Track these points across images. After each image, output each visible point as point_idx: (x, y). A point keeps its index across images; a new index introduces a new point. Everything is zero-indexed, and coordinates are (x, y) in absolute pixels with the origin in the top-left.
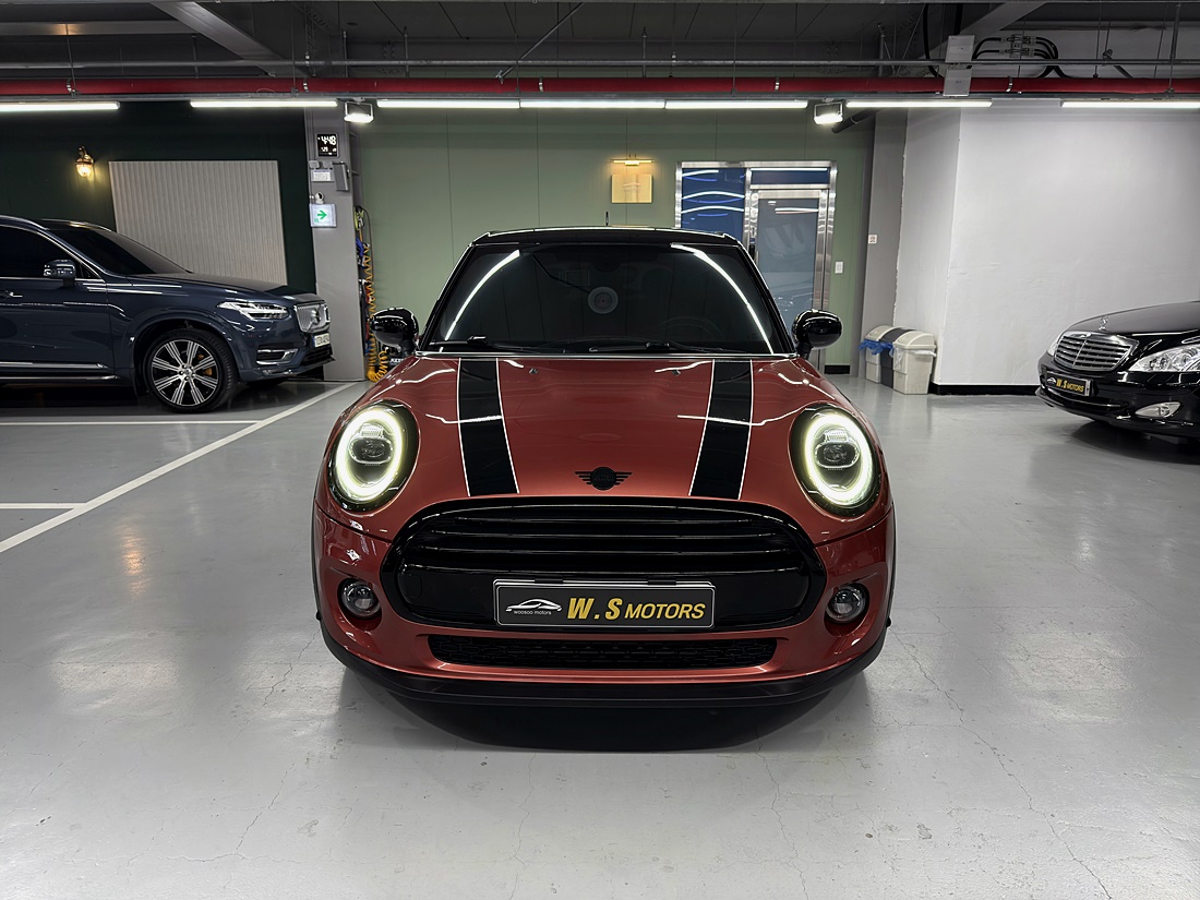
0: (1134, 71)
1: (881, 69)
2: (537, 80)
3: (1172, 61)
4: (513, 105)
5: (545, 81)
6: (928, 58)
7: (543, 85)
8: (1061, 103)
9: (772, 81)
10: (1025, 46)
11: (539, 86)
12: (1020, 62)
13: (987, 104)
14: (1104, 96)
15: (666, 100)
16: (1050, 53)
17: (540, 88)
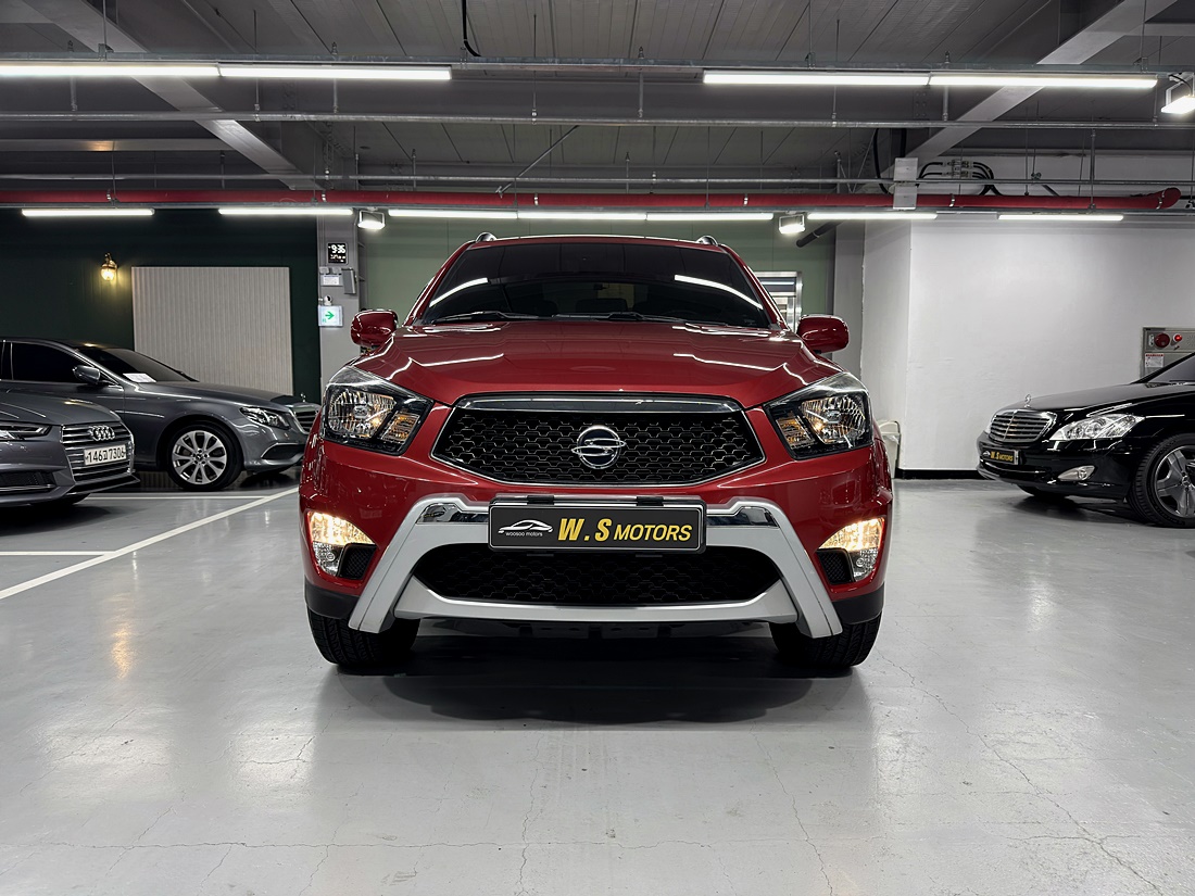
0: (1060, 190)
1: (838, 186)
2: (533, 196)
3: (1092, 182)
4: (511, 216)
5: (540, 196)
6: (879, 177)
7: (538, 200)
8: (998, 216)
9: (741, 197)
10: (963, 169)
11: (534, 201)
12: (959, 181)
13: (932, 216)
14: (1035, 211)
15: (648, 213)
16: (986, 174)
17: (536, 202)
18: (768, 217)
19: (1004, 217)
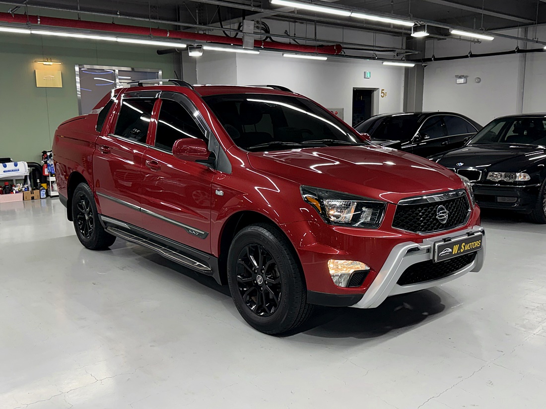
0: (301, 42)
2: (36, 17)
3: (316, 40)
4: (27, 32)
5: (41, 17)
7: (40, 21)
8: (283, 54)
9: (165, 32)
10: (258, 25)
11: (38, 21)
13: (257, 53)
14: (296, 52)
15: (117, 37)
16: (267, 31)
17: (39, 22)
18: (184, 46)
19: (285, 55)
